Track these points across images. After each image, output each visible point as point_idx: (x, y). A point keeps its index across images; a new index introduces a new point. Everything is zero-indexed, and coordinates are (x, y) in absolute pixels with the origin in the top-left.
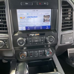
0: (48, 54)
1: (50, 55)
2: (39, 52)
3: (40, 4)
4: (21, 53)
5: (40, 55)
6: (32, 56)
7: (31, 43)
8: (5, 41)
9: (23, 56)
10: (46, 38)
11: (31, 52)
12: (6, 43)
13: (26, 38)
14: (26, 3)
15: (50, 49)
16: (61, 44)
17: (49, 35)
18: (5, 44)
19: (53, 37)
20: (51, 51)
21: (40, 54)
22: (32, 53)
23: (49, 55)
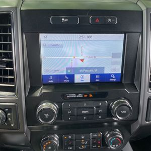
0: (114, 143)
1: (117, 146)
2: (91, 138)
3: (97, 20)
4: (47, 139)
5: (94, 144)
6: (72, 145)
7: (71, 115)
8: (6, 110)
9: (50, 148)
10: (109, 104)
11: (70, 137)
12: (9, 114)
13: (59, 103)
14: (63, 19)
15: (118, 130)
16: (146, 120)
19: (127, 103)
20: (121, 137)
21: (93, 142)
22: (72, 140)
23: (115, 147)
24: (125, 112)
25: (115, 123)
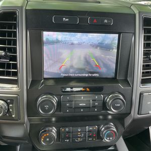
0: (108, 136)
1: (111, 138)
2: (87, 130)
3: (95, 21)
4: (44, 131)
5: (89, 137)
6: (68, 138)
8: (9, 101)
9: (48, 140)
10: (104, 98)
11: (67, 129)
12: (11, 105)
13: (59, 96)
14: (64, 19)
15: (112, 124)
16: (138, 114)
17: (113, 93)
18: (9, 109)
19: (121, 97)
20: (115, 130)
21: (89, 134)
22: (68, 132)
23: (110, 139)
24: (119, 105)
25: (110, 117)
